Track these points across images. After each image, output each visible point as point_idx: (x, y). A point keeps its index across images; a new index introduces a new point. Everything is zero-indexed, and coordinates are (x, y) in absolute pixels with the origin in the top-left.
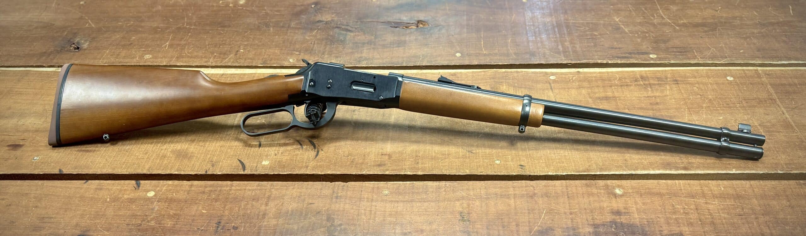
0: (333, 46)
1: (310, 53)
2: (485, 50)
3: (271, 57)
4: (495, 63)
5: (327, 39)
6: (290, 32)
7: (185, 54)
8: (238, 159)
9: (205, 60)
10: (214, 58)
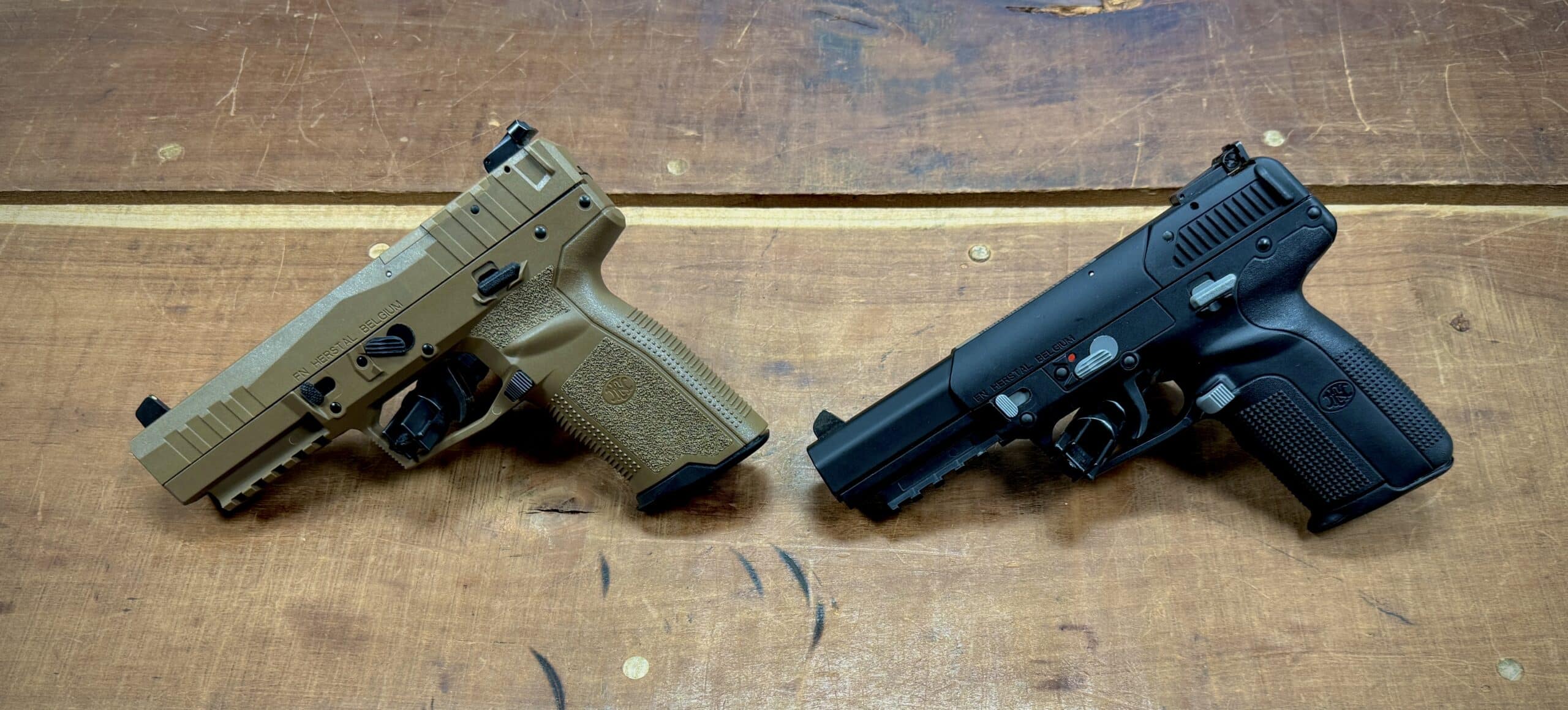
0: (813, 99)
1: (737, 130)
2: (1368, 116)
3: (599, 151)
4: (1414, 177)
5: (791, 69)
6: (657, 37)
7: (297, 141)
8: (534, 652)
9: (368, 165)
10: (400, 157)
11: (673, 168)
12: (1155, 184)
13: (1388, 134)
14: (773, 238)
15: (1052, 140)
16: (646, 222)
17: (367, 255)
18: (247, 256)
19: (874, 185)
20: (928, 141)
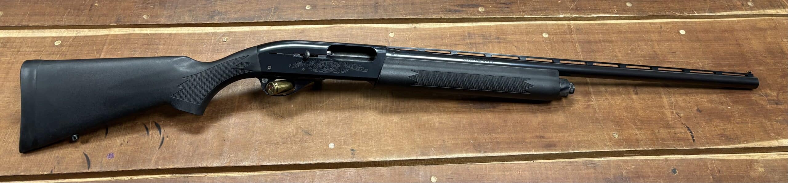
1: (164, 5)
3: (125, 12)
8: (84, 153)
9: (58, 18)
10: (68, 15)
11: (145, 17)
12: (274, 20)
13: (338, 6)
14: (170, 36)
15: (250, 8)
16: (135, 32)
17: (54, 44)
18: (19, 45)
19: (199, 21)
20: (216, 8)
